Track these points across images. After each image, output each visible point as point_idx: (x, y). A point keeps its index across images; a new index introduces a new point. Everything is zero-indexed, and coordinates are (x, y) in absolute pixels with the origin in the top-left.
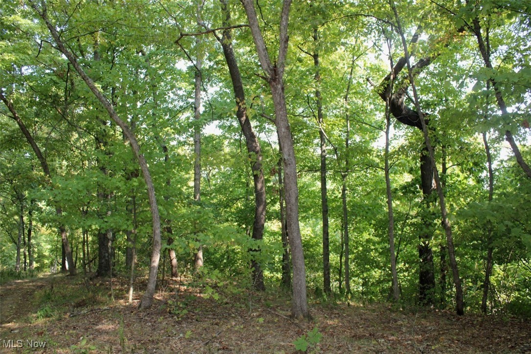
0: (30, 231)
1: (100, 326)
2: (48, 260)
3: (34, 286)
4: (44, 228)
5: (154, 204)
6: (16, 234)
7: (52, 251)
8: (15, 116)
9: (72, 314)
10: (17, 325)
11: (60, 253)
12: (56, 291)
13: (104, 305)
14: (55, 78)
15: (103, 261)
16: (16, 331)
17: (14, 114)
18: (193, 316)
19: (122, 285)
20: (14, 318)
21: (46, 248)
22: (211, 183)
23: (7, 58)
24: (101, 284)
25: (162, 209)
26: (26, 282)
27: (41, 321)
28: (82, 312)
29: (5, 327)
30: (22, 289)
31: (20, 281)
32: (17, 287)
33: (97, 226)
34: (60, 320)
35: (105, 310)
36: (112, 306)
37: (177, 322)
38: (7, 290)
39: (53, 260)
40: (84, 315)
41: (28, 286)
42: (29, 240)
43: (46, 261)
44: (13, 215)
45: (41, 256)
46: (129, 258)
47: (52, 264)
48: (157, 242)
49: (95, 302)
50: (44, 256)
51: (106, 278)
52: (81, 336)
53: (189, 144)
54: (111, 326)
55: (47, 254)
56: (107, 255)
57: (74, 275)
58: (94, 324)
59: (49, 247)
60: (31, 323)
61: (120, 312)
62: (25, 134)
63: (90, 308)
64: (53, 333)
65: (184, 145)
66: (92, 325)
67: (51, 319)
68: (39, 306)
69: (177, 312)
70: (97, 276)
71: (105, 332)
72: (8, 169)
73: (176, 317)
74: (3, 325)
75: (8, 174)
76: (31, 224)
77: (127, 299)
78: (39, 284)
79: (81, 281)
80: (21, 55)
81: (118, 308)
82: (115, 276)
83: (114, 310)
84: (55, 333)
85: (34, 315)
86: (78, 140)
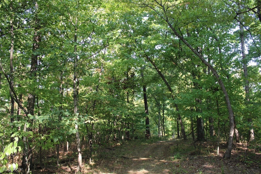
0: (163, 119)
1: (205, 166)
2: (171, 132)
3: (168, 144)
4: (169, 118)
5: (229, 104)
6: (157, 121)
7: (173, 128)
8: (156, 68)
9: (190, 158)
10: (166, 161)
11: (177, 129)
12: (179, 147)
13: (204, 155)
14: (172, 48)
15: (200, 133)
16: (167, 164)
17: (155, 67)
18: (256, 165)
19: (211, 146)
20: (164, 158)
21: (170, 127)
22: (252, 92)
23: (152, 43)
24: (200, 145)
25: (233, 107)
26: (164, 142)
27: (176, 160)
28: (195, 158)
29: (161, 161)
30: (163, 145)
31: (161, 141)
32: (161, 144)
33: (200, 116)
34: (185, 160)
35: (206, 157)
36: (209, 156)
37: (247, 167)
38: (158, 145)
39: (173, 132)
40: (195, 159)
41: (166, 144)
42: (163, 123)
43: (170, 133)
44: (156, 112)
45: (168, 131)
46: (211, 133)
47: (173, 134)
48: (232, 124)
49: (199, 153)
50: (169, 131)
51: (202, 142)
52: (197, 169)
53: (238, 72)
54: (211, 166)
55: (170, 129)
56: (201, 130)
57: (186, 140)
58: (201, 164)
59: (171, 126)
60: (172, 161)
61: (214, 159)
62: (161, 75)
63: (198, 156)
64: (183, 166)
65: (235, 73)
66: (201, 165)
67: (180, 160)
68: (173, 153)
69: (247, 162)
70: (197, 141)
71: (209, 169)
72: (153, 92)
73: (246, 164)
74: (160, 160)
75: (153, 94)
76: (164, 116)
77: (216, 153)
78: (170, 143)
79: (190, 143)
80: (157, 40)
81: (212, 157)
82: (206, 141)
83: (211, 157)
84: (184, 167)
85: (173, 157)
86: (182, 76)
